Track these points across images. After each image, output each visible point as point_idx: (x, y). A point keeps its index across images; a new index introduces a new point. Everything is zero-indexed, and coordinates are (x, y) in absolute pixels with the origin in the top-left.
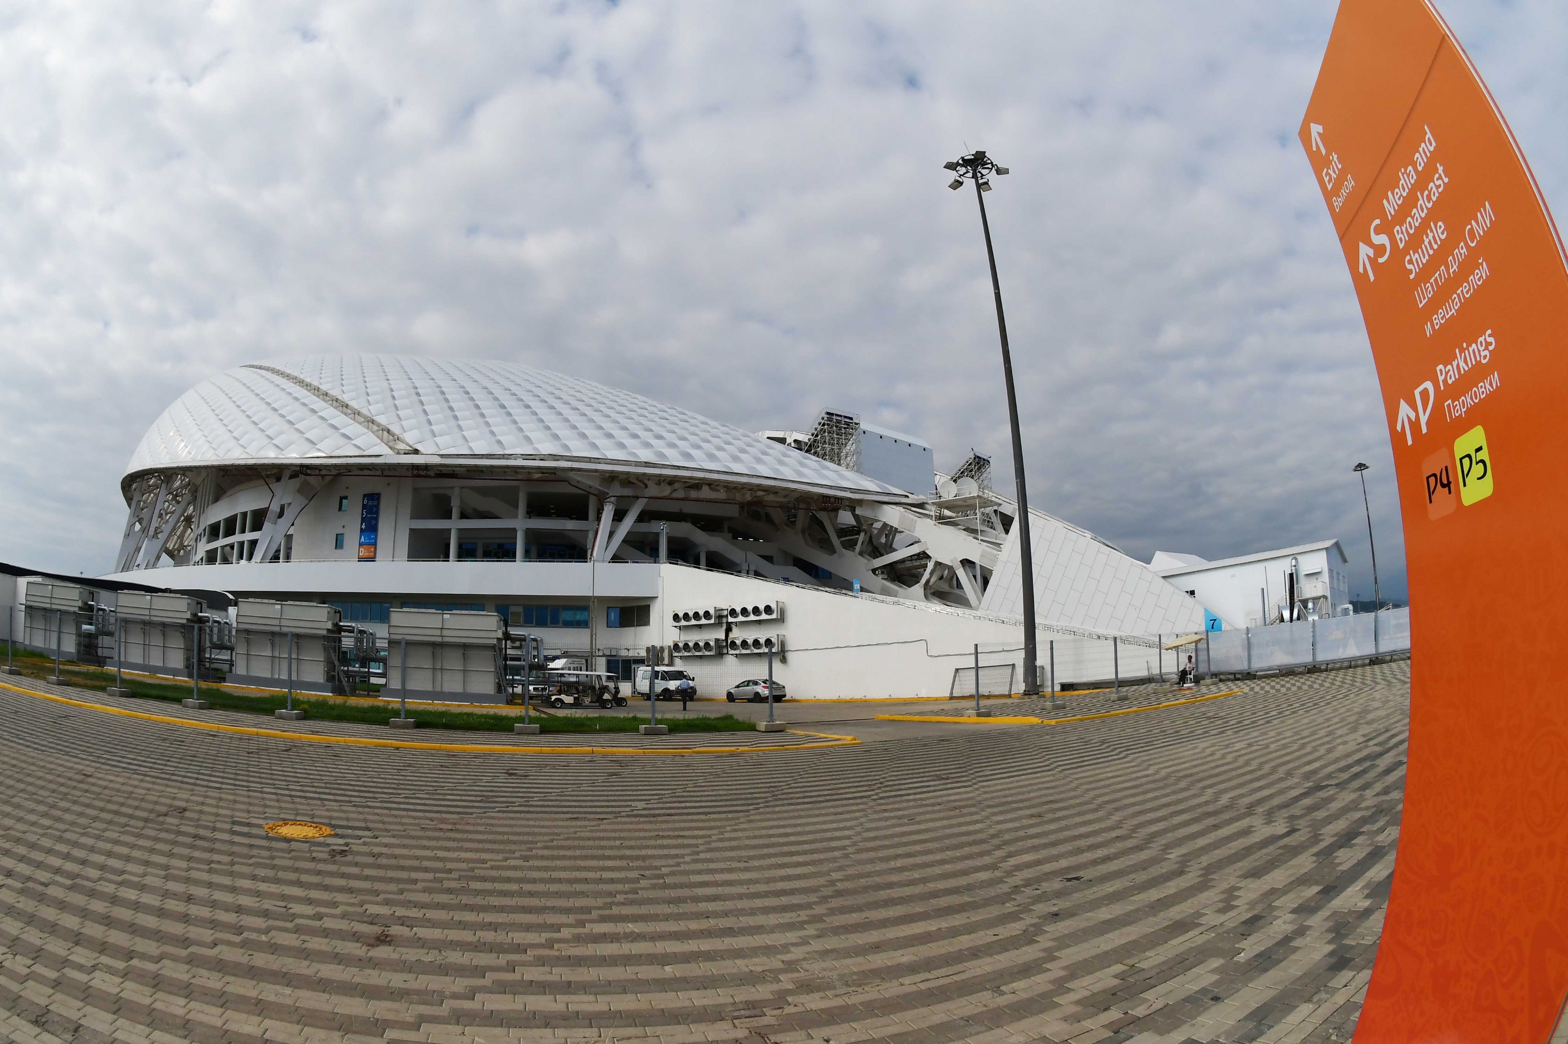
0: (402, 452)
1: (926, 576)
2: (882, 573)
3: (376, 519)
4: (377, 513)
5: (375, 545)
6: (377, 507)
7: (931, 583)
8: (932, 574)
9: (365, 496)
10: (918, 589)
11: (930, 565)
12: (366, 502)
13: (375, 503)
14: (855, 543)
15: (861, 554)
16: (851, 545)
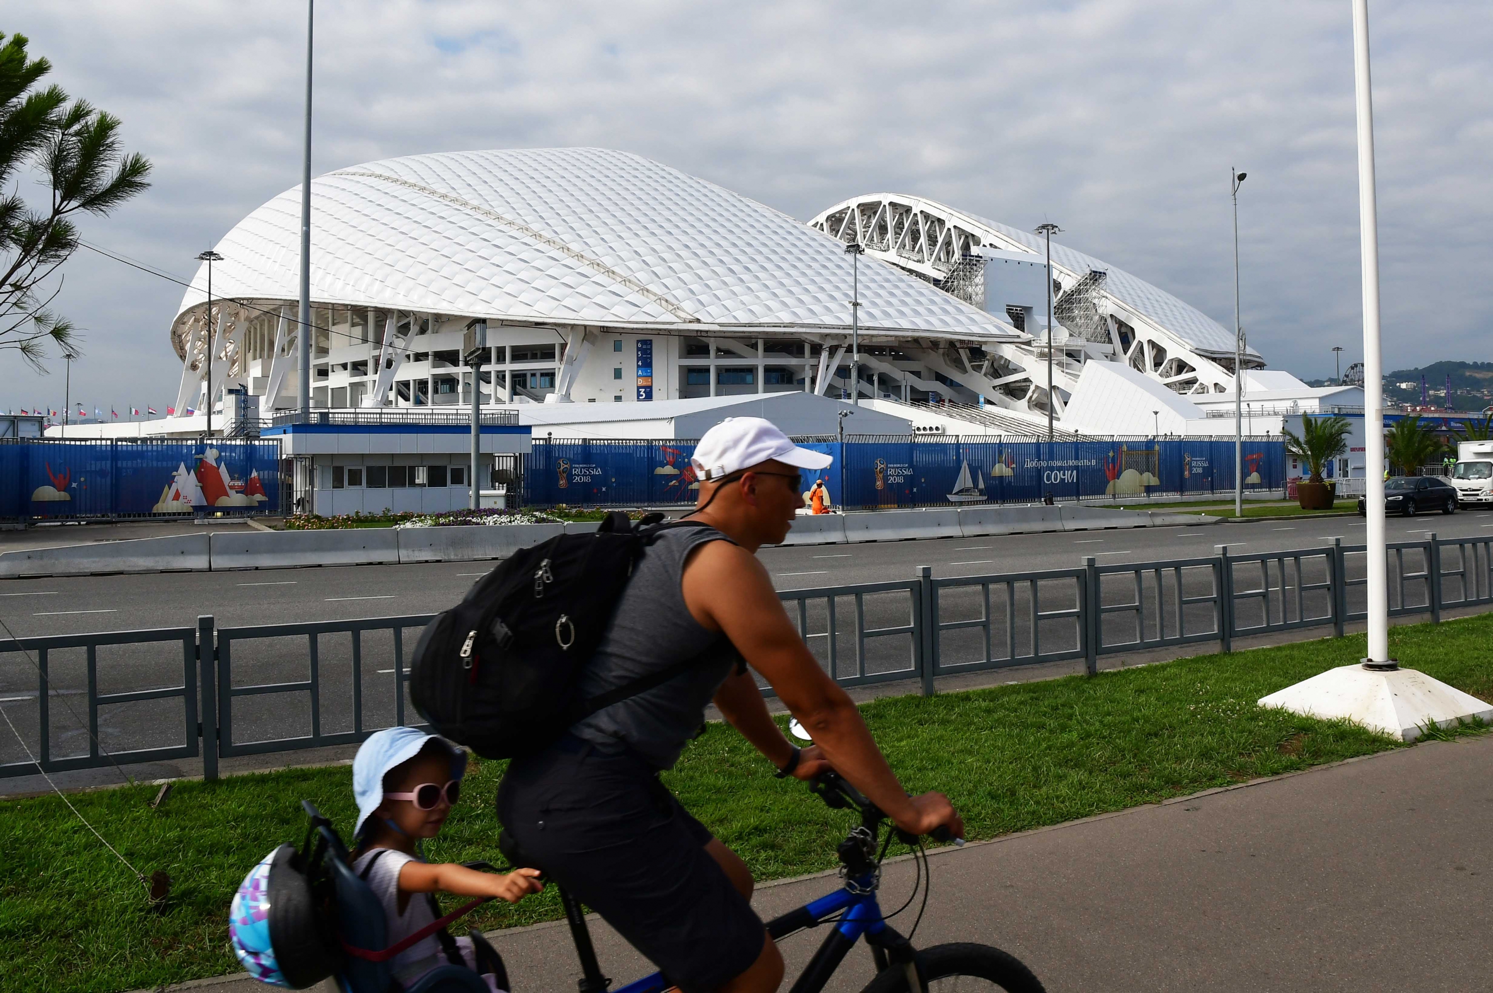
0: (688, 321)
1: (1029, 394)
2: (1000, 389)
3: (651, 358)
4: (651, 354)
5: (651, 376)
6: (651, 349)
7: (1033, 399)
8: (1034, 392)
9: (638, 341)
10: (1024, 403)
11: (1032, 388)
12: (640, 345)
13: (649, 347)
14: (980, 367)
15: (985, 375)
16: (978, 368)
